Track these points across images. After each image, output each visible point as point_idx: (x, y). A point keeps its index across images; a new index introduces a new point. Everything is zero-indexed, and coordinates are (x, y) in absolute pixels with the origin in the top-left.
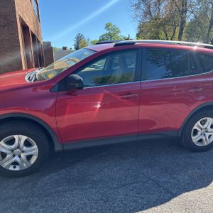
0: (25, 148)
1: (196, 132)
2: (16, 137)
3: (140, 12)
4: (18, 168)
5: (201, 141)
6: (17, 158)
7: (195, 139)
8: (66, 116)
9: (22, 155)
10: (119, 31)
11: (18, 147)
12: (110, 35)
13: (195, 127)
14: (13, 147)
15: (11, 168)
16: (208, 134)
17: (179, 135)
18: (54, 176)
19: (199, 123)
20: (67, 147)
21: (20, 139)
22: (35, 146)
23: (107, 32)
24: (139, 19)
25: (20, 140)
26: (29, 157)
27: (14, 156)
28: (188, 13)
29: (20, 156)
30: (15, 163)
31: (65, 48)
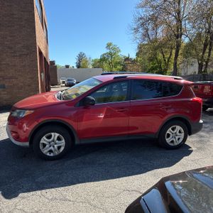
0: (57, 141)
1: (169, 135)
3: (139, 35)
4: (52, 155)
5: (172, 142)
6: (52, 148)
7: (168, 140)
8: (83, 122)
9: (55, 146)
10: (120, 51)
11: (53, 141)
12: (110, 54)
13: (168, 132)
14: (50, 140)
15: (48, 154)
16: (177, 137)
17: (157, 137)
18: (74, 160)
19: (170, 129)
20: (83, 142)
21: (55, 135)
22: (63, 141)
23: (108, 51)
24: (138, 41)
26: (59, 148)
27: (50, 146)
28: (183, 37)
29: (54, 147)
30: (51, 151)
31: (67, 67)
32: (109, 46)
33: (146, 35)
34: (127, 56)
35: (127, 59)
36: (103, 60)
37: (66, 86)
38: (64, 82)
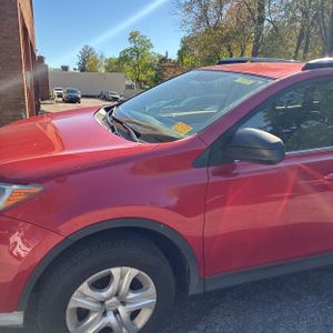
2: (116, 271)
10: (151, 46)
11: (117, 294)
12: (136, 50)
23: (132, 45)
24: (189, 27)
25: (122, 277)
26: (134, 314)
27: (105, 314)
31: (65, 68)
32: (133, 36)
33: (203, 18)
34: (164, 55)
35: (164, 60)
36: (124, 59)
37: (65, 101)
38: (60, 96)
